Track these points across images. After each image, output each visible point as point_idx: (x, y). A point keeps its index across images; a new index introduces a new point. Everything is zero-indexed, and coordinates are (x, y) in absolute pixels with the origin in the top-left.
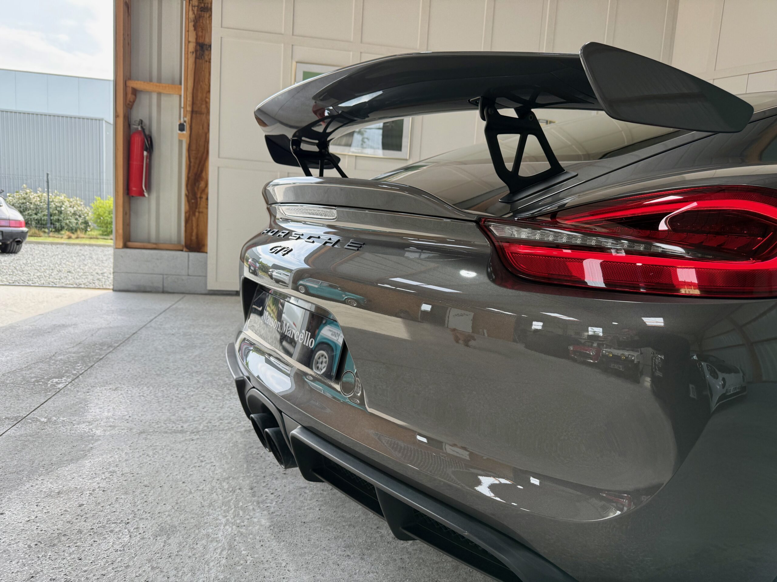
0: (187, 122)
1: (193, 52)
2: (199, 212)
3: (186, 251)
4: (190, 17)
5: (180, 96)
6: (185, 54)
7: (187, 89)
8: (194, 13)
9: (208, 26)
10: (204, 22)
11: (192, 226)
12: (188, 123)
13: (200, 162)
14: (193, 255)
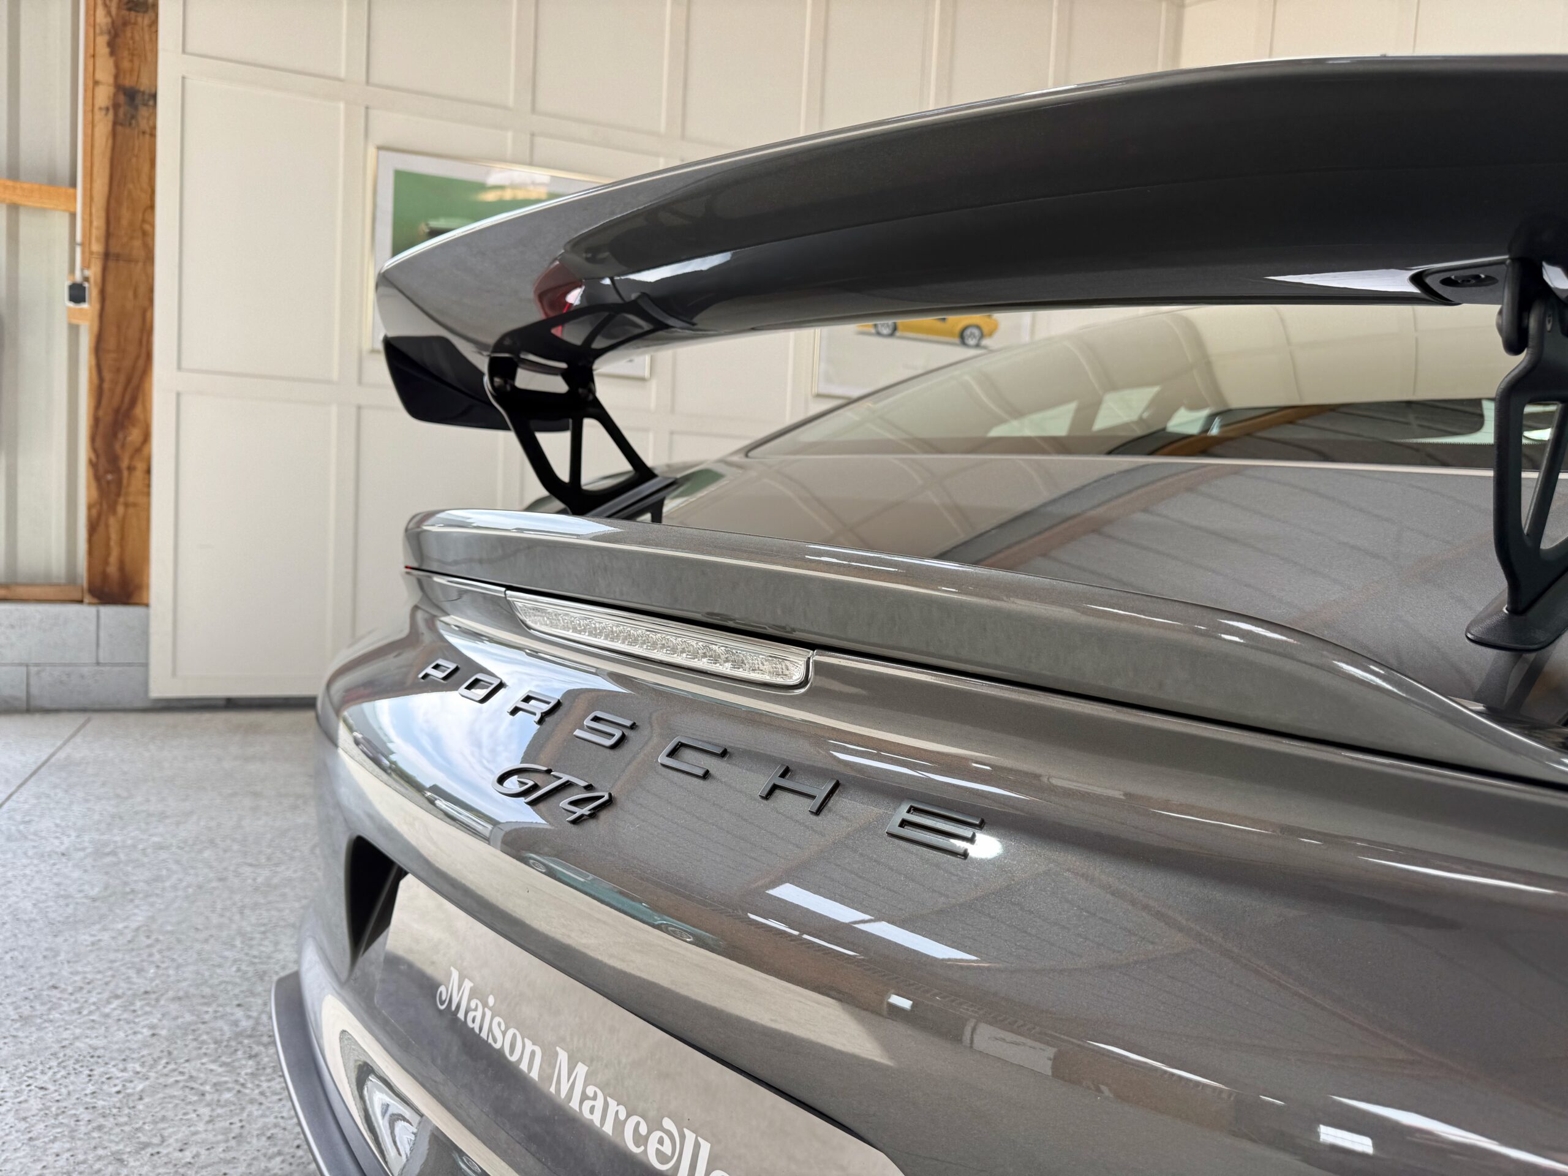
0: (92, 280)
1: (107, 109)
2: (127, 505)
3: (90, 604)
4: (98, 20)
5: (73, 216)
6: (85, 112)
7: (91, 198)
8: (109, 13)
9: (148, 47)
10: (137, 38)
11: (108, 538)
12: (95, 282)
13: (129, 381)
14: (110, 613)
